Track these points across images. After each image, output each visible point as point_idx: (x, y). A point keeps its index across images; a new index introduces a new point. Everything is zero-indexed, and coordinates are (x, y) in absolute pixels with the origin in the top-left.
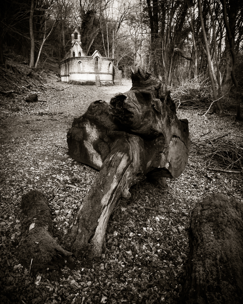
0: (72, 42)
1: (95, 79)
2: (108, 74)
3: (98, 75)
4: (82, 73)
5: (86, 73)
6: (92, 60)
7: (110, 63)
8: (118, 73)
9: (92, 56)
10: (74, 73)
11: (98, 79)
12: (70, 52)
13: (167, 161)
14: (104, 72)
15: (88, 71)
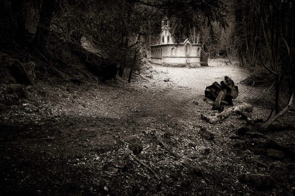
0: (162, 28)
1: (186, 62)
2: (197, 57)
3: (188, 59)
4: (174, 57)
5: (178, 57)
6: (184, 46)
7: (199, 48)
8: (204, 55)
9: (183, 43)
10: (168, 57)
11: (188, 62)
12: (160, 36)
13: (232, 94)
14: (194, 56)
15: (180, 56)
